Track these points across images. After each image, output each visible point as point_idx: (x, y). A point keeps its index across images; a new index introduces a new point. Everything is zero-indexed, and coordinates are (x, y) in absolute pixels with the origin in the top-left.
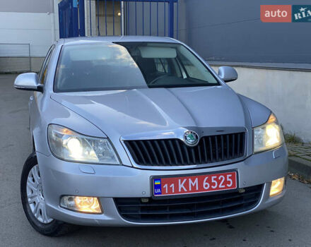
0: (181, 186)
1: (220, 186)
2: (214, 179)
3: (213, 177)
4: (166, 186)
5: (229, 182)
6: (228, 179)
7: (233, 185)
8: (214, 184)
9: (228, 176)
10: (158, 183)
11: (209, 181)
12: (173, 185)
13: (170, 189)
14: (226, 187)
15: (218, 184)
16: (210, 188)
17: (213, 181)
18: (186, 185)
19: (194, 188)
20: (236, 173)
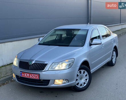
0: (25, 75)
1: (34, 77)
6: (37, 76)
7: (38, 78)
10: (21, 73)
11: (32, 75)
13: (23, 75)
14: (36, 78)
16: (32, 77)
19: (28, 76)
20: (39, 75)
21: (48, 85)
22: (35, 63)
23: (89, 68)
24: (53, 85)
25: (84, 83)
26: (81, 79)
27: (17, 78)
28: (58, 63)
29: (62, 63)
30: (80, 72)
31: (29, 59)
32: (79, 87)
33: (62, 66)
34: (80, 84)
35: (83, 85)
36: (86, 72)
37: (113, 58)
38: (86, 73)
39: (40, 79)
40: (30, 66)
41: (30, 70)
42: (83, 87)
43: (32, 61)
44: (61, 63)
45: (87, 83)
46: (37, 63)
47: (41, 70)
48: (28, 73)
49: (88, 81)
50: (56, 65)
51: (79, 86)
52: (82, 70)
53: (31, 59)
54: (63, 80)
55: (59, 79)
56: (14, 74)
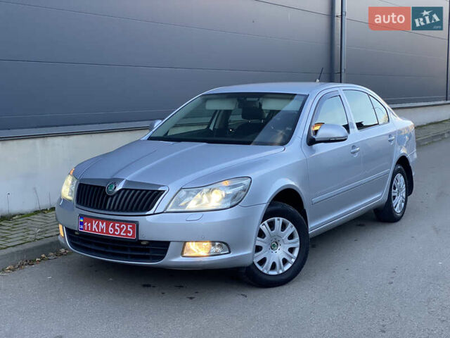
0: (94, 226)
1: (122, 234)
2: (118, 226)
3: (116, 225)
4: (86, 224)
5: (130, 232)
6: (129, 229)
7: (133, 235)
8: (117, 231)
9: (129, 226)
10: (82, 220)
11: (113, 227)
12: (89, 224)
13: (88, 227)
14: (127, 236)
15: (121, 232)
16: (114, 234)
17: (116, 228)
18: (98, 226)
19: (102, 230)
20: (136, 225)
21: (162, 258)
22: (126, 190)
23: (304, 213)
24: (180, 259)
25: (285, 261)
26: (274, 246)
27: (69, 237)
28: (199, 189)
29: (211, 191)
30: (272, 225)
31: (108, 177)
32: (265, 272)
33: (209, 199)
34: (268, 264)
35: (281, 268)
36: (290, 224)
37: (393, 194)
38: (291, 228)
39: (140, 239)
40: (108, 197)
41: (109, 210)
42: (281, 272)
43: (115, 181)
44: (205, 190)
45: (293, 260)
46: (131, 190)
47: (142, 210)
48: (103, 220)
49: (296, 254)
50: (191, 198)
51: (265, 269)
52: (276, 218)
53: (115, 177)
54: (214, 245)
55: (198, 240)
56: (60, 226)
